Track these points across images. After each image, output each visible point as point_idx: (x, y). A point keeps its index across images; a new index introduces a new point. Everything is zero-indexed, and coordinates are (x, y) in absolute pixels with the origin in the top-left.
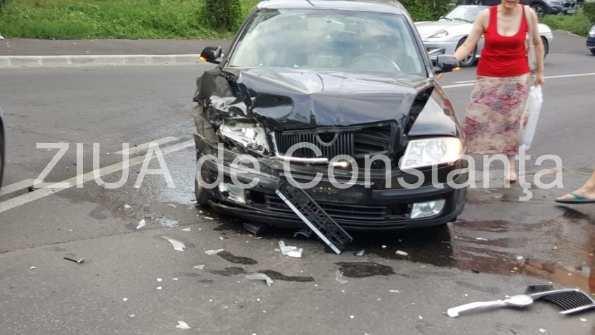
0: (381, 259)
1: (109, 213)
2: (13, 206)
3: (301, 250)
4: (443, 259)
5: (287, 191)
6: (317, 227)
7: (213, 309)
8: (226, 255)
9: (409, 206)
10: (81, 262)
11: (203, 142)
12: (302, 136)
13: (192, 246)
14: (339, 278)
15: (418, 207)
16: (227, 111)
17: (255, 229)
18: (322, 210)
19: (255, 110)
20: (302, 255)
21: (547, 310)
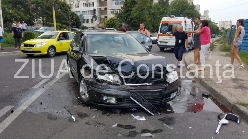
3: (144, 117)
5: (134, 97)
6: (145, 107)
8: (121, 126)
12: (135, 76)
15: (172, 94)
17: (119, 111)
18: (147, 101)
20: (146, 119)
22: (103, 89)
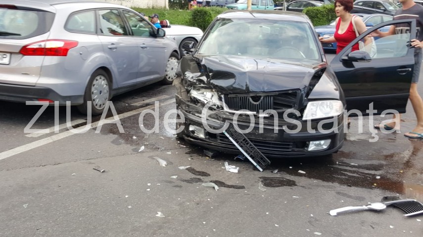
0: (288, 175)
1: (123, 141)
2: (67, 136)
3: (238, 168)
4: (328, 176)
5: (230, 132)
6: (249, 154)
7: (180, 204)
8: (191, 170)
9: (307, 143)
10: (103, 172)
11: (180, 100)
12: (240, 98)
13: (171, 163)
14: (261, 187)
15: (313, 143)
16: (195, 81)
17: (211, 154)
18: (252, 144)
19: (212, 81)
20: (239, 171)
21: (395, 213)
22: (191, 111)
